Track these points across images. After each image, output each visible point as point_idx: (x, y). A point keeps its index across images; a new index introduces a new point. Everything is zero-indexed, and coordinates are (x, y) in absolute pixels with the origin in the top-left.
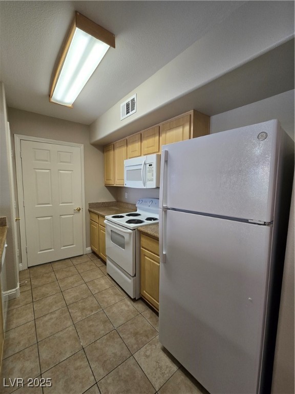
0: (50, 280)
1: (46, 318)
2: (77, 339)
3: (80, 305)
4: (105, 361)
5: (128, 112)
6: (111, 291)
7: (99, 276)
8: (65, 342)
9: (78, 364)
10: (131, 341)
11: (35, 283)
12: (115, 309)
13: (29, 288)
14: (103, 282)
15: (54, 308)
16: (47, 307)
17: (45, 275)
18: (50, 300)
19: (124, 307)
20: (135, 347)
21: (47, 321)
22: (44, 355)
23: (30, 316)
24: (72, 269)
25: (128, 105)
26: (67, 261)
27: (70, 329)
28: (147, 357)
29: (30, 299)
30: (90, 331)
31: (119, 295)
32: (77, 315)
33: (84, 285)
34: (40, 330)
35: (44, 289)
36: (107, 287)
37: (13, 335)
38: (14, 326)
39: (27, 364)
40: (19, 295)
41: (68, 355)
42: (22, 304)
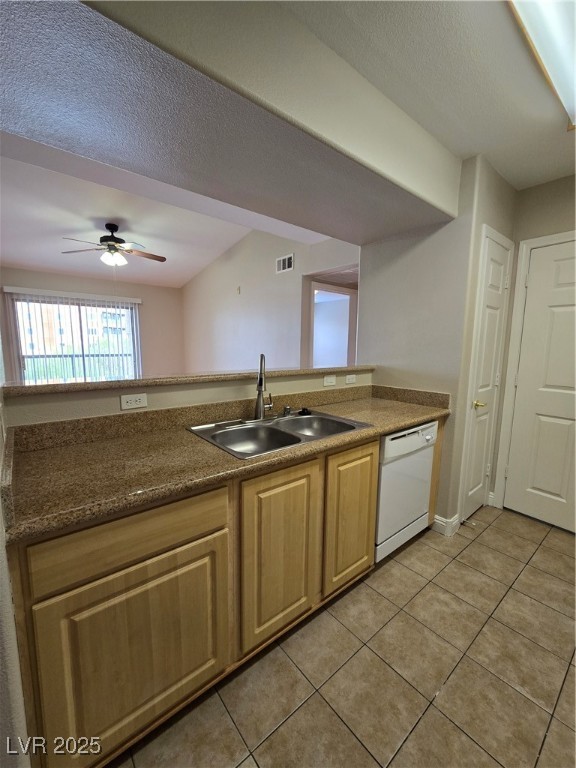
0: (516, 552)
1: (443, 596)
2: (442, 678)
3: (517, 644)
8: (423, 655)
9: (401, 705)
11: (488, 536)
13: (471, 536)
15: (467, 597)
16: (461, 585)
17: (516, 538)
18: (476, 579)
21: (438, 600)
22: (389, 631)
23: (430, 571)
27: (452, 652)
29: (454, 552)
32: (489, 651)
34: (419, 600)
35: (490, 556)
37: (395, 569)
38: (406, 562)
39: (371, 615)
40: (449, 533)
41: (405, 674)
42: (441, 548)
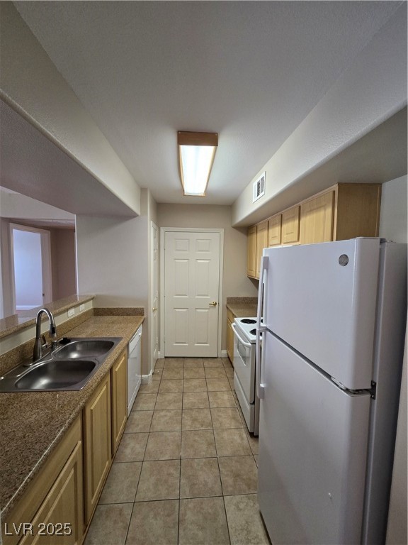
0: (178, 376)
1: (163, 413)
2: (179, 446)
3: (194, 413)
4: (194, 484)
5: (258, 195)
6: (230, 412)
7: (224, 389)
8: (168, 444)
9: (172, 471)
10: (229, 481)
11: (166, 375)
12: (225, 435)
13: (159, 378)
14: (226, 397)
15: (171, 407)
16: (166, 403)
17: (176, 370)
18: (170, 397)
19: (237, 438)
20: (230, 489)
21: (162, 417)
22: (150, 446)
23: (151, 405)
24: (201, 370)
25: (259, 184)
26: (199, 360)
27: (177, 434)
28: (240, 510)
29: (156, 390)
30: (192, 446)
31: (237, 421)
32: (188, 422)
33: (206, 393)
34: (154, 422)
35: (170, 383)
36: (228, 405)
37: (136, 416)
38: (139, 409)
39: (137, 446)
40: (150, 382)
41: (167, 457)
42: (150, 392)
